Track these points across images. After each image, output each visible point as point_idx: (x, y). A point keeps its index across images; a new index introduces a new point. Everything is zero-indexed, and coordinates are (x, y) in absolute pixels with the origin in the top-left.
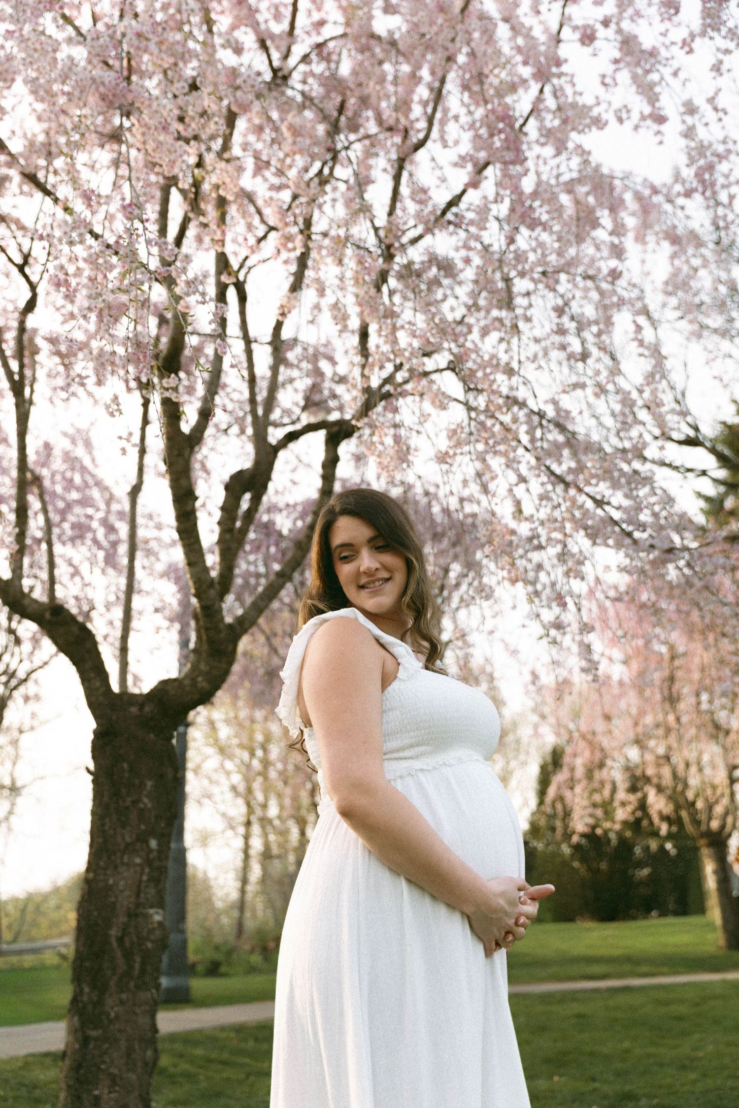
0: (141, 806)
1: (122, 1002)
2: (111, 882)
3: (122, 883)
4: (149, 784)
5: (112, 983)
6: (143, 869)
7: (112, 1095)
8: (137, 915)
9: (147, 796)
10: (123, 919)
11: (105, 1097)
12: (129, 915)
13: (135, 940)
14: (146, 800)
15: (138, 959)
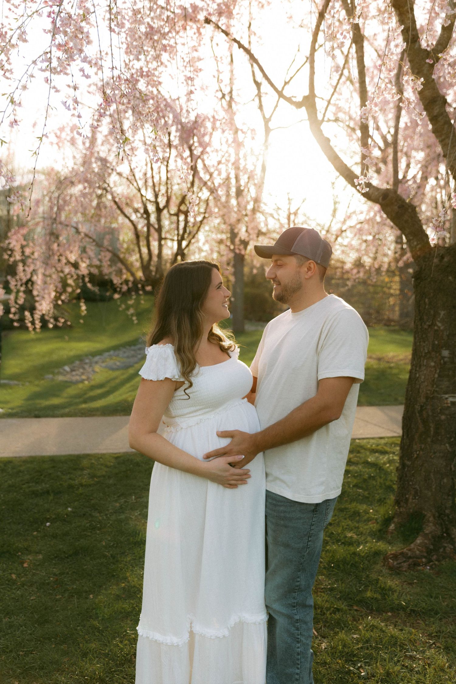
0: (436, 328)
1: (421, 449)
2: (417, 375)
3: (423, 377)
4: (442, 313)
5: (416, 437)
6: (436, 370)
7: (414, 501)
8: (433, 398)
9: (440, 322)
10: (423, 400)
11: (410, 500)
12: (427, 398)
13: (430, 414)
14: (439, 324)
15: (432, 425)
